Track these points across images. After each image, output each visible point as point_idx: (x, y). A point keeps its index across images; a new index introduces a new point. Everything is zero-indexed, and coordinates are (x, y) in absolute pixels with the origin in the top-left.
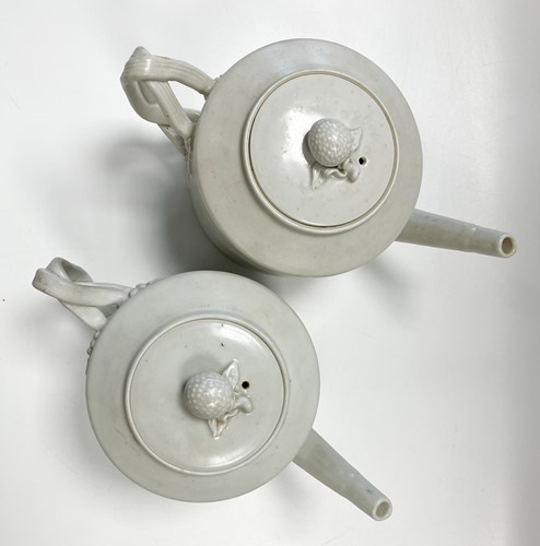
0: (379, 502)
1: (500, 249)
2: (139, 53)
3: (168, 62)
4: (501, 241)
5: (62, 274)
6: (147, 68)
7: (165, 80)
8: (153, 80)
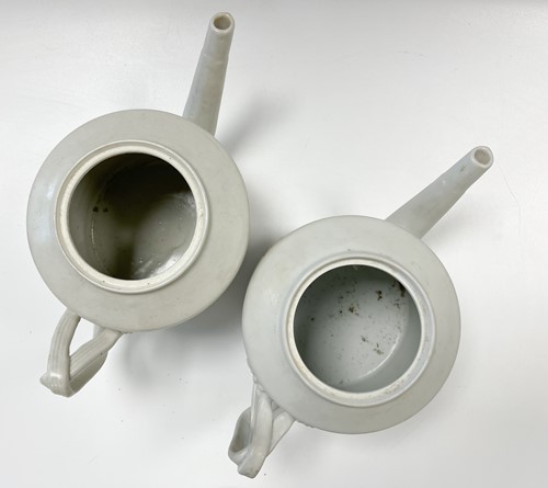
0: (473, 160)
1: (226, 31)
2: (45, 382)
3: (53, 357)
4: (217, 30)
5: (243, 453)
6: (59, 375)
7: (69, 358)
8: (69, 371)
